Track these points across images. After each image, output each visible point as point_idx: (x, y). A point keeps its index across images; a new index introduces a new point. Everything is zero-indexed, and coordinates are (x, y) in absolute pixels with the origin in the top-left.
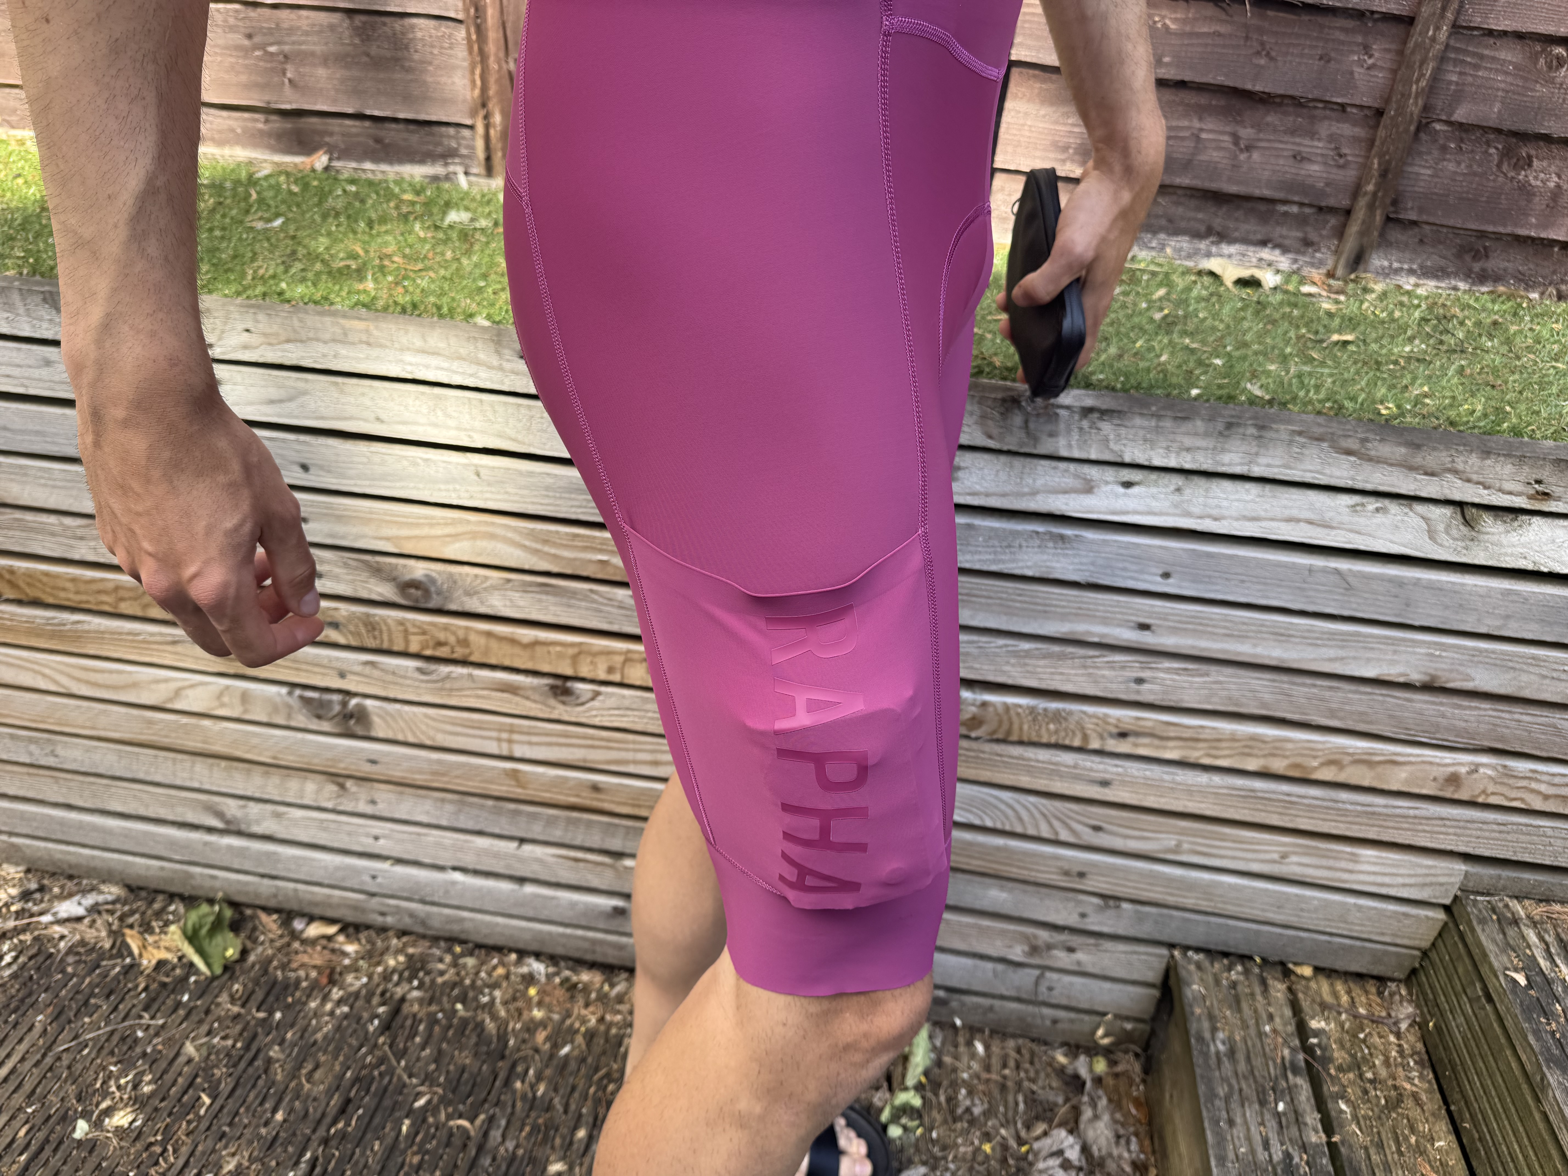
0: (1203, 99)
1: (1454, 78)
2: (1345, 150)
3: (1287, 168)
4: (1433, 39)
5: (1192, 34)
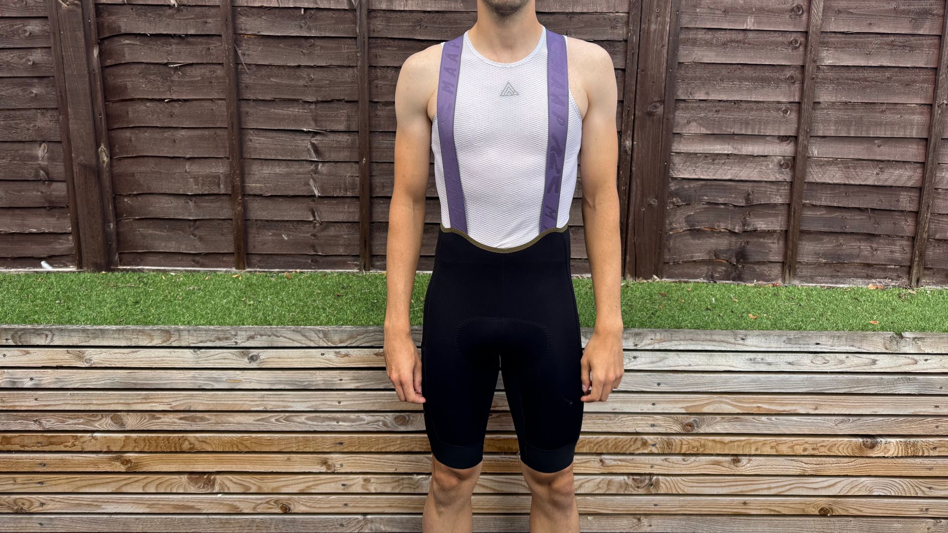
0: (860, 237)
1: (933, 227)
2: (905, 249)
3: (888, 254)
4: (927, 218)
5: (854, 219)
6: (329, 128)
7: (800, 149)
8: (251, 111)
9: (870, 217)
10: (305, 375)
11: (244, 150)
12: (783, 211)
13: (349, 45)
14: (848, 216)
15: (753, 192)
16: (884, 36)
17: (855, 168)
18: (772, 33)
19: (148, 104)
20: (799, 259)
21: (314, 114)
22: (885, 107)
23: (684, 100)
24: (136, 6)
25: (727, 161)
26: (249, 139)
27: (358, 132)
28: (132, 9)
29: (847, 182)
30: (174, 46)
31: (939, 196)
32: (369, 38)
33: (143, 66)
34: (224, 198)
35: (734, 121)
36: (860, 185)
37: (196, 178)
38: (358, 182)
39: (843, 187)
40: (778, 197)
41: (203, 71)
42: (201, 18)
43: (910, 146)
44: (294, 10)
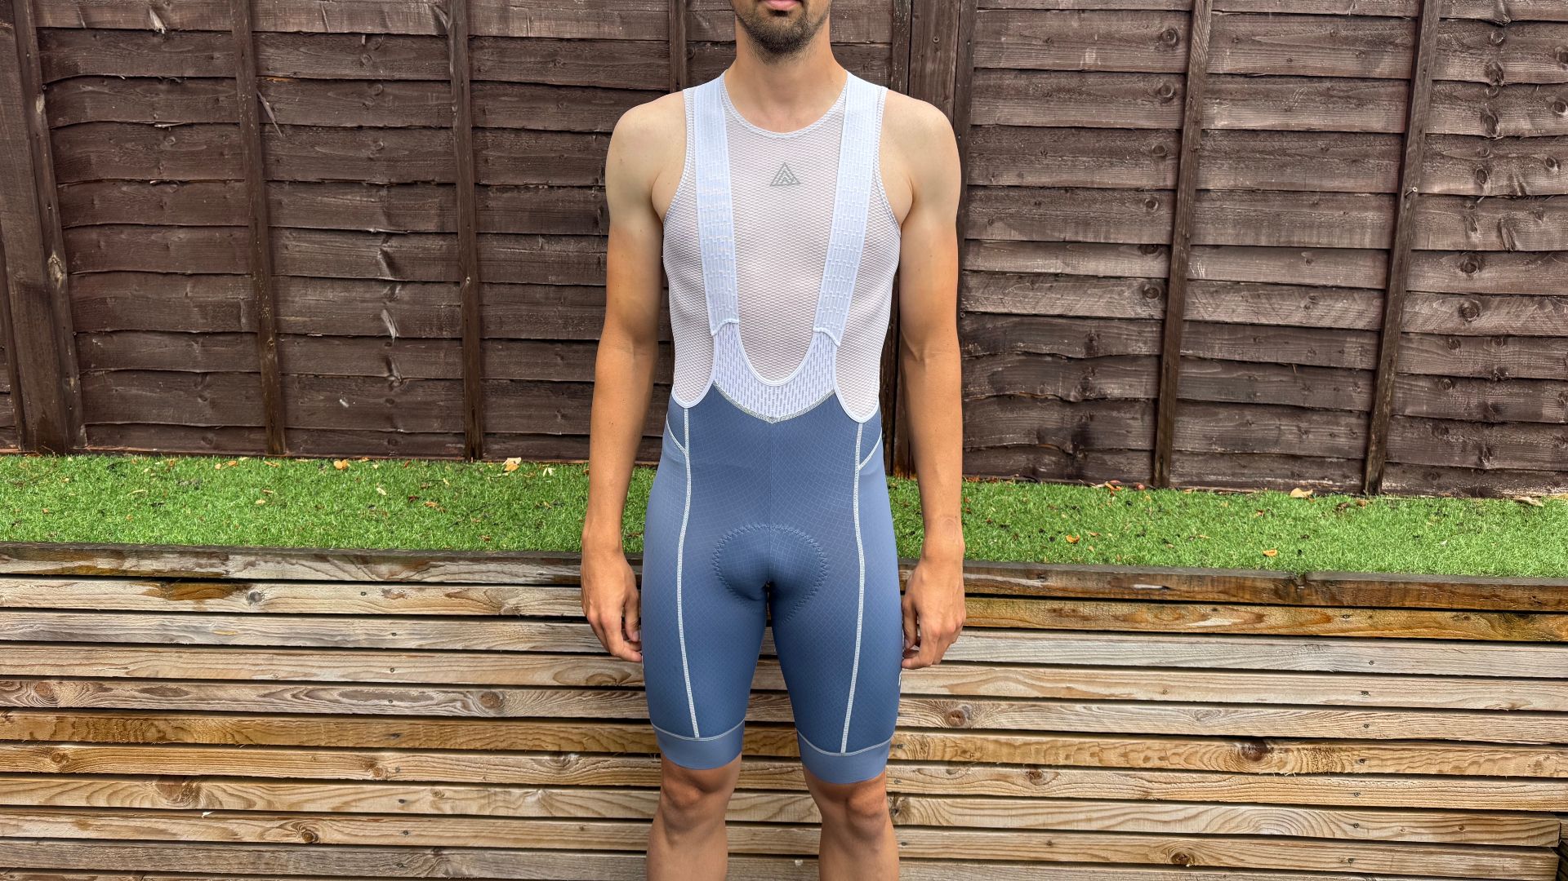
0: (1279, 410)
1: (1401, 395)
2: (1355, 431)
3: (1327, 439)
4: (1388, 380)
5: (1269, 382)
6: (411, 228)
7: (1175, 266)
8: (285, 200)
9: (1295, 378)
10: (336, 625)
11: (276, 262)
12: (1150, 367)
13: (439, 92)
14: (1259, 376)
15: (1098, 336)
16: (1315, 80)
17: (1269, 297)
18: (1126, 76)
19: (124, 189)
20: (1177, 446)
21: (386, 204)
22: (1318, 197)
23: (985, 187)
24: (101, 32)
25: (1055, 284)
26: (284, 245)
27: (457, 233)
28: (95, 36)
29: (1256, 322)
30: (162, 96)
31: (1410, 345)
32: (472, 81)
33: (115, 127)
34: (247, 338)
35: (1065, 221)
36: (1278, 326)
37: (202, 307)
38: (460, 315)
39: (1250, 328)
40: (1141, 345)
41: (210, 135)
42: (204, 51)
43: (1361, 263)
44: (351, 37)
